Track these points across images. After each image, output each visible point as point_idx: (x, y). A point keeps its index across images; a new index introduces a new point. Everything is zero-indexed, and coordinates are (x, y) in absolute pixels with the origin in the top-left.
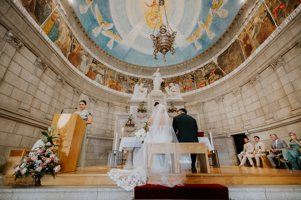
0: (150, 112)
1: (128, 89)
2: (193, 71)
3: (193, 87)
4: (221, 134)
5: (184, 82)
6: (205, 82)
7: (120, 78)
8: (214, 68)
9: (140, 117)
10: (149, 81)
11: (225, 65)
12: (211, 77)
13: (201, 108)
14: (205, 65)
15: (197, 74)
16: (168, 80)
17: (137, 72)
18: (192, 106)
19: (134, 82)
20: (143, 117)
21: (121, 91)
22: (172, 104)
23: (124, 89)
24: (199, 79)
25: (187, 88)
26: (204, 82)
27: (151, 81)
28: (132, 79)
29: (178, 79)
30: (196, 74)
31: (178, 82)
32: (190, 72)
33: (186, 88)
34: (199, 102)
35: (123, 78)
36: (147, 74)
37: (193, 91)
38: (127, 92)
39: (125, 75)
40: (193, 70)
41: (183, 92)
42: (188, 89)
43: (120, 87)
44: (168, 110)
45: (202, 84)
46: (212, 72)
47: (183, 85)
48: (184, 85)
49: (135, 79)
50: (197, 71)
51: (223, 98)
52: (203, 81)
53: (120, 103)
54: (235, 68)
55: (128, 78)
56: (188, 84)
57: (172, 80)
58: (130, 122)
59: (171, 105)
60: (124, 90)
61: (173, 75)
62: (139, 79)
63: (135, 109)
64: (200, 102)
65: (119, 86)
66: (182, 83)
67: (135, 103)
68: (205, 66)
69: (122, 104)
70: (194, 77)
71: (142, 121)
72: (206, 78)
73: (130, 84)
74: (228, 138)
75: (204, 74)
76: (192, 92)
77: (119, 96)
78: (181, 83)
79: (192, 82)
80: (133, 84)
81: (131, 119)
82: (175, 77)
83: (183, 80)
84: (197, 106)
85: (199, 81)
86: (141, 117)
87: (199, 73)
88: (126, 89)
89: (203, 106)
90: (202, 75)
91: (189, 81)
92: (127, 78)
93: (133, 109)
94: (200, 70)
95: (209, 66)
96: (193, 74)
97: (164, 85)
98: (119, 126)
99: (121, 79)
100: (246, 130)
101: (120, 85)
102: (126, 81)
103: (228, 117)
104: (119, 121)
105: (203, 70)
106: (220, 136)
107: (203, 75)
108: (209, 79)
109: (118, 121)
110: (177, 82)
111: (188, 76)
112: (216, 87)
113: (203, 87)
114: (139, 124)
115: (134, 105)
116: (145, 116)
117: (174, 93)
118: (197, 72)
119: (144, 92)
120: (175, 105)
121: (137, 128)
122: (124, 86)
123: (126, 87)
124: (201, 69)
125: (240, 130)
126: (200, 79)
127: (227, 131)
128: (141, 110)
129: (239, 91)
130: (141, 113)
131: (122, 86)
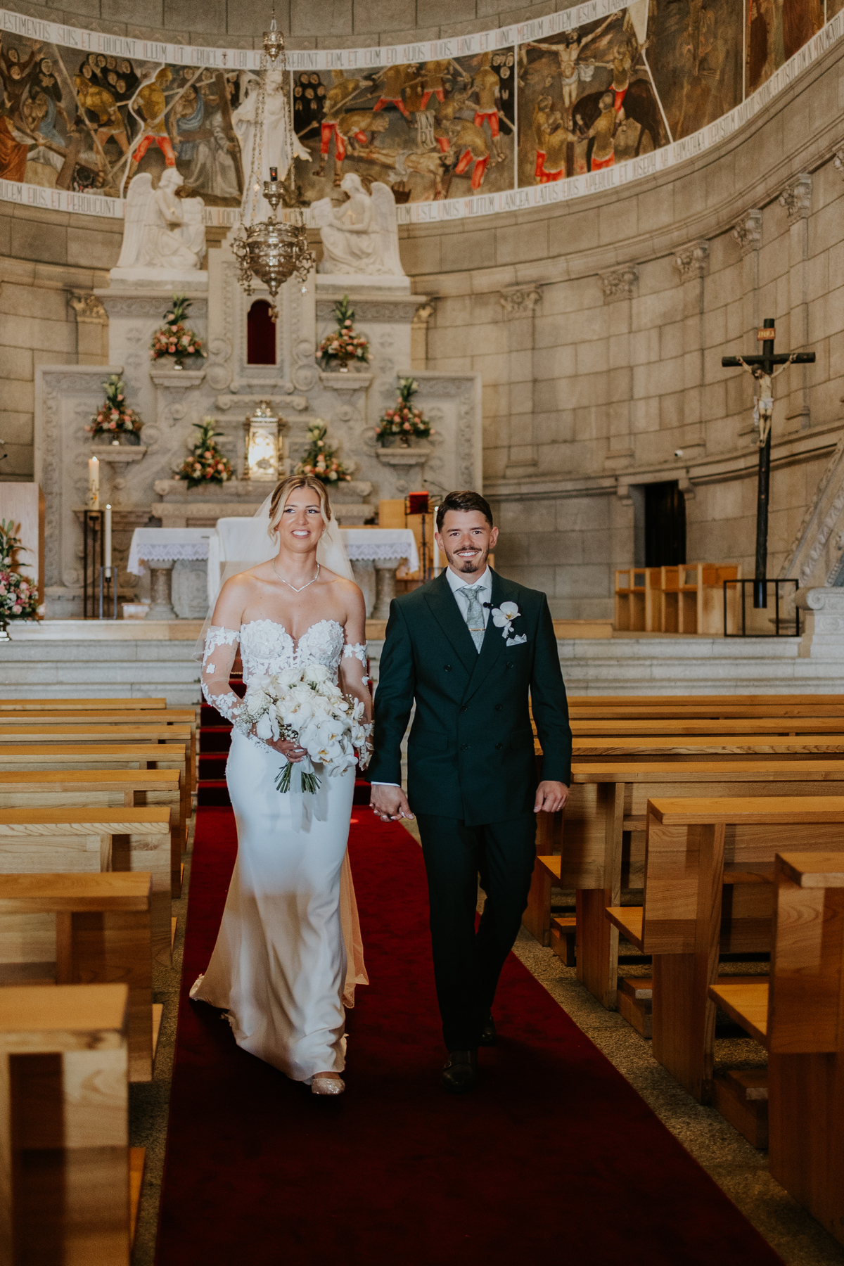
0: (219, 359)
1: (71, 157)
2: (511, 49)
3: (501, 167)
4: (593, 475)
5: (446, 118)
6: (570, 146)
7: (10, 78)
8: (627, 64)
9: (167, 388)
10: (210, 86)
11: (674, 70)
12: (602, 124)
13: (524, 314)
14: (586, 20)
15: (534, 79)
16: (343, 86)
17: (124, 17)
18: (479, 297)
19: (106, 96)
20: (187, 388)
21: (29, 174)
22: (344, 314)
23: (47, 162)
24: (541, 118)
25: (461, 166)
26: (564, 147)
27: (229, 89)
28: (94, 79)
29: (414, 88)
30: (526, 73)
31: (413, 113)
32: (496, 53)
33: (456, 165)
34: (520, 279)
35: (34, 77)
36: (200, 28)
37: (496, 195)
38: (68, 181)
39: (40, 50)
40: (519, 35)
41: (437, 196)
42: (467, 176)
43: (18, 146)
44: (319, 354)
45: (553, 156)
46: (615, 94)
47: (444, 139)
48: (449, 142)
49: (112, 78)
50: (532, 53)
51: (636, 278)
52: (560, 136)
53: (29, 266)
54: (706, 120)
55: (64, 72)
56: (473, 138)
57: (375, 87)
58: (115, 416)
59: (340, 321)
60: (48, 170)
61: (383, 50)
62: (145, 76)
63: (139, 340)
64: (528, 279)
65: (10, 143)
66: (438, 122)
67: (135, 303)
68: (584, 30)
69: (44, 269)
70: (511, 95)
71: (177, 411)
72: (575, 123)
73: (79, 121)
74: (621, 498)
75: (570, 91)
76: (492, 202)
77: (18, 213)
78: (432, 120)
79: (495, 126)
80: (104, 118)
81: (120, 398)
82: (396, 69)
83: (446, 104)
84: (503, 301)
85: (539, 133)
86: (172, 390)
87: (542, 75)
88: (58, 161)
89: (538, 308)
90: (561, 97)
91: (482, 117)
92: (60, 71)
93: (129, 339)
94: (554, 48)
95: (605, 41)
96: (512, 69)
97: (315, 124)
98: (55, 433)
99: (21, 83)
100: (682, 468)
101: (15, 133)
102: (55, 93)
103: (639, 391)
104: (51, 403)
105: (569, 55)
106: (590, 484)
107: (566, 90)
108: (591, 133)
109: (50, 408)
110: (407, 114)
111: (478, 82)
112: (614, 198)
113: (554, 177)
114: (164, 425)
115: (129, 315)
116: (197, 382)
117: (364, 243)
118: (536, 65)
119: (187, 225)
120: (365, 320)
121: (155, 447)
122: (41, 141)
123: (59, 142)
124: (560, 47)
125: (666, 466)
126: (548, 116)
127: (619, 464)
128: (172, 349)
129: (697, 265)
130: (169, 368)
131: (30, 142)
